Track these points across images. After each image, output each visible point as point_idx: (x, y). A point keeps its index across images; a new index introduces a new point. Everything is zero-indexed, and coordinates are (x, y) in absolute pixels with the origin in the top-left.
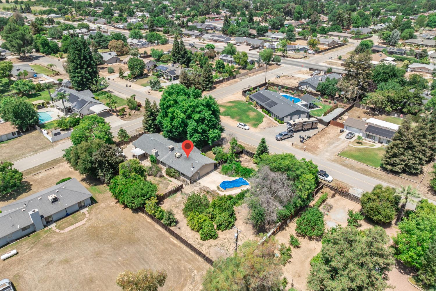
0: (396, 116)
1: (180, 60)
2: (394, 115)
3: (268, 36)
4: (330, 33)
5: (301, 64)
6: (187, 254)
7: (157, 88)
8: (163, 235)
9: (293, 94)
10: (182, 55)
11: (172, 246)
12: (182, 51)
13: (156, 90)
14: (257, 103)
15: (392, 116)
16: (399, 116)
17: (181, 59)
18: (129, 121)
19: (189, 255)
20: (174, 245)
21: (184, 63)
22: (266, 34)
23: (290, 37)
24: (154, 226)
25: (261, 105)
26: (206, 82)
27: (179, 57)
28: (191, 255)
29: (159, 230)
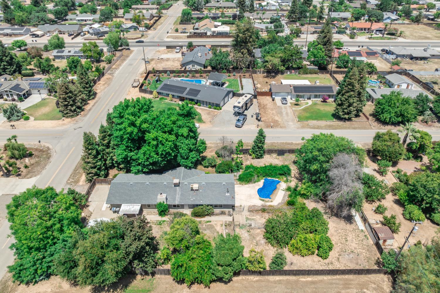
0: (289, 73)
1: (7, 69)
2: (287, 73)
3: (71, 19)
4: (133, 7)
5: (157, 44)
6: (334, 281)
7: (18, 116)
8: (288, 282)
9: (187, 77)
10: (7, 62)
11: (313, 286)
12: (7, 57)
13: (18, 120)
14: (173, 96)
15: (285, 74)
16: (291, 73)
17: (9, 67)
18: (38, 177)
19: (338, 281)
20: (313, 283)
21: (14, 72)
22: (67, 17)
23: (106, 16)
24: (268, 281)
25: (180, 97)
26: (87, 88)
27: (4, 65)
28: (338, 279)
29: (280, 280)
